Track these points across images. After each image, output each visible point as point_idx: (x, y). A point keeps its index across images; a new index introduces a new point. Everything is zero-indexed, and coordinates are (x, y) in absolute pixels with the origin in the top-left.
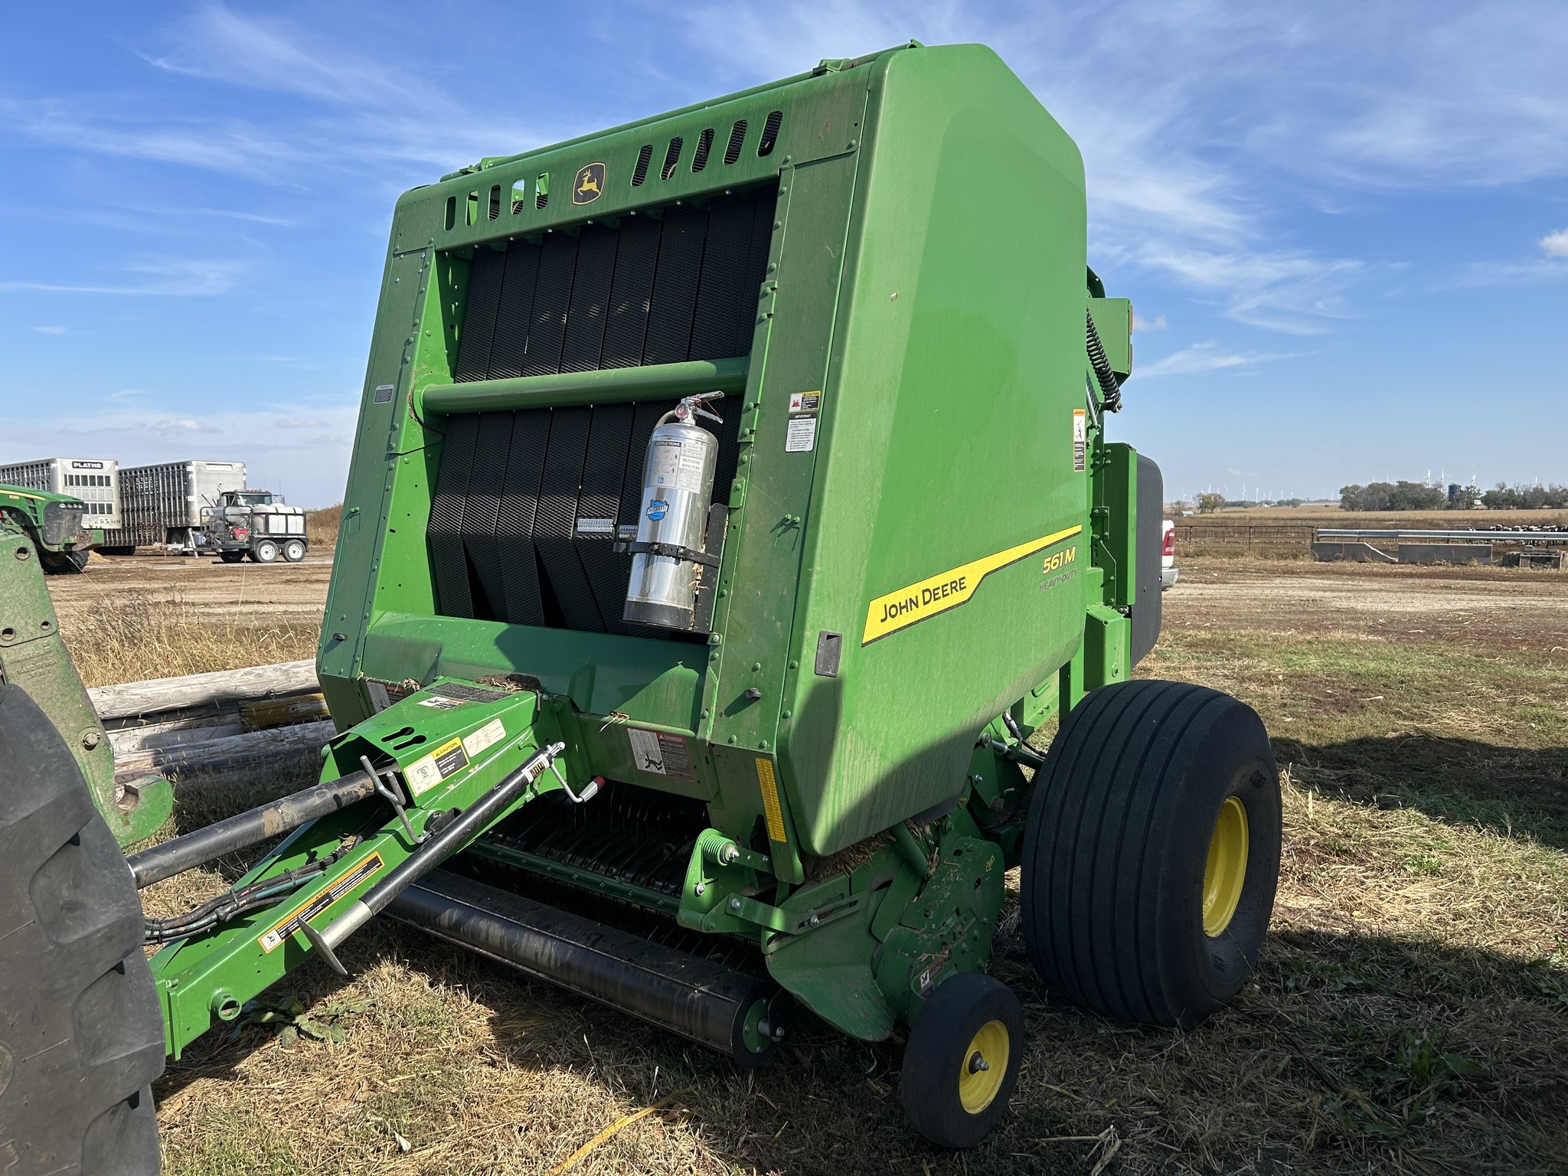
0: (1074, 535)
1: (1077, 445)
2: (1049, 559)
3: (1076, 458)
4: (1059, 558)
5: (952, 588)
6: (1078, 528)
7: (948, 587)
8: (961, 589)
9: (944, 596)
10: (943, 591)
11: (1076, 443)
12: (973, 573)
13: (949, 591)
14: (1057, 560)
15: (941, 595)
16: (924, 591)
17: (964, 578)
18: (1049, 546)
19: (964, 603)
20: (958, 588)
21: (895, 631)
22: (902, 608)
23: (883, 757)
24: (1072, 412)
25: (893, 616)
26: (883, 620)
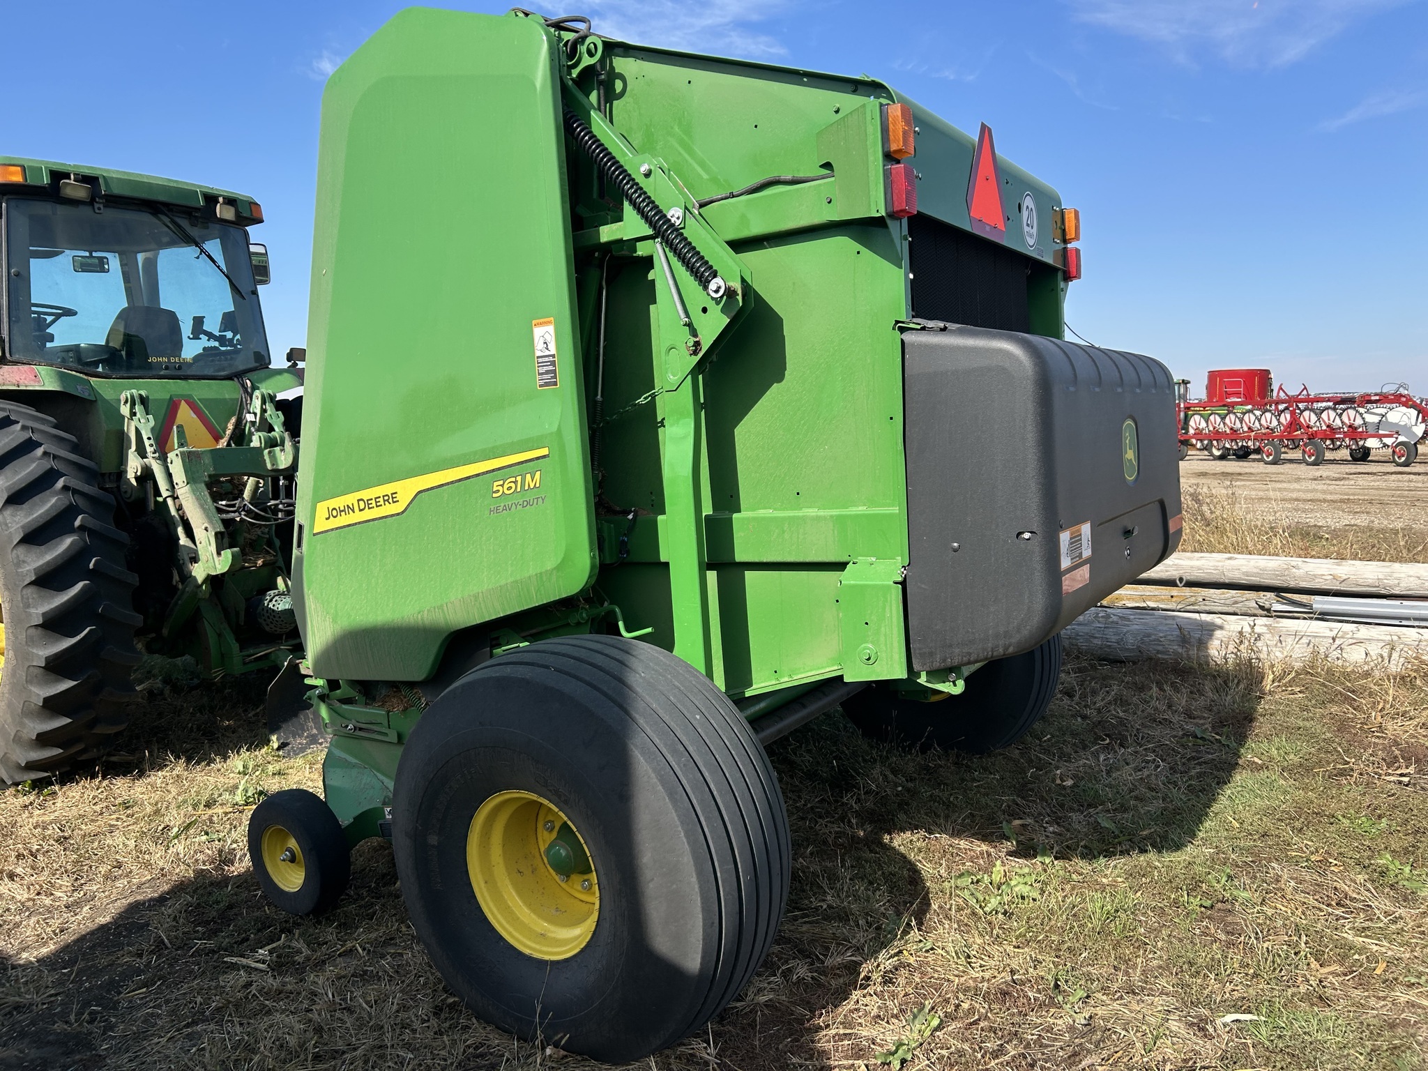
0: (538, 458)
1: (540, 360)
2: (501, 482)
3: (542, 374)
4: (515, 482)
5: (384, 501)
6: (545, 451)
7: (381, 499)
8: (394, 502)
9: (377, 506)
10: (376, 502)
11: (538, 357)
12: (406, 489)
13: (382, 503)
14: (513, 485)
15: (374, 505)
16: (359, 500)
17: (396, 493)
18: (499, 469)
19: (398, 514)
20: (391, 500)
21: (337, 529)
22: (341, 511)
23: (334, 621)
24: (534, 322)
25: (335, 517)
26: (327, 519)
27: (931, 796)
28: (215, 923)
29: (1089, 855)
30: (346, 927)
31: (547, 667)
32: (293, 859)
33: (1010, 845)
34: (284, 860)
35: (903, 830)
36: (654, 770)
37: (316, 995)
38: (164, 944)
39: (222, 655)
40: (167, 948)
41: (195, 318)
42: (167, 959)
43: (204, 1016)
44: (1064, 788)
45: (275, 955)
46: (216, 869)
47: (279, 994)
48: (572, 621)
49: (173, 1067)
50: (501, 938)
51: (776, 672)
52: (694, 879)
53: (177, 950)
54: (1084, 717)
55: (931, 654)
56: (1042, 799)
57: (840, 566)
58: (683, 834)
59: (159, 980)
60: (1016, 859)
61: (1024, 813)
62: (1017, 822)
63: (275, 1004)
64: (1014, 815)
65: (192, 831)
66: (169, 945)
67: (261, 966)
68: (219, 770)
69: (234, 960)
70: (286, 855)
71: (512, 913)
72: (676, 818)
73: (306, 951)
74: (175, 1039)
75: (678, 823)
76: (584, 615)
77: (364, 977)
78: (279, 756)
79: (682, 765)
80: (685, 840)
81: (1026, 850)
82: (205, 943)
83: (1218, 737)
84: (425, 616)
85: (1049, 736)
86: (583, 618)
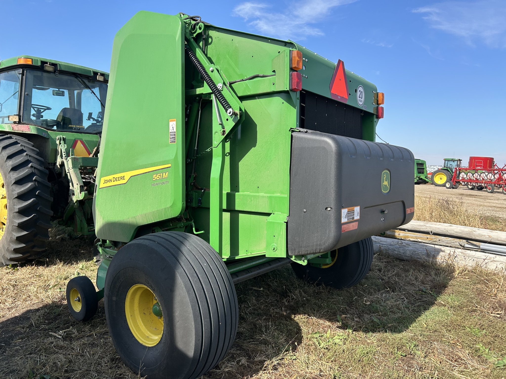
0: (167, 168)
1: (171, 133)
2: (156, 175)
3: (171, 138)
4: (160, 175)
5: (121, 179)
6: (169, 165)
7: (120, 178)
8: (124, 179)
9: (119, 180)
10: (118, 179)
11: (170, 132)
12: (128, 175)
13: (120, 179)
14: (159, 176)
15: (118, 180)
16: (113, 178)
17: (124, 176)
18: (156, 170)
19: (124, 184)
20: (123, 179)
21: (106, 187)
22: (108, 181)
23: (103, 219)
24: (170, 120)
25: (106, 183)
26: (104, 183)
27: (315, 303)
28: (52, 320)
29: (366, 331)
30: (94, 326)
31: (155, 241)
32: (79, 301)
33: (339, 324)
34: (76, 301)
35: (300, 314)
36: (183, 282)
37: (73, 349)
38: (33, 325)
39: (81, 228)
40: (33, 327)
41: (89, 113)
42: (32, 331)
43: (35, 352)
44: (366, 305)
45: (65, 333)
46: (59, 301)
47: (61, 348)
48: (178, 226)
49: (18, 368)
50: (134, 336)
51: (247, 251)
52: (193, 323)
53: (36, 328)
54: (383, 280)
55: (295, 249)
56: (357, 308)
57: (268, 214)
58: (190, 306)
59: (27, 337)
60: (340, 329)
61: (348, 313)
62: (344, 316)
63: (59, 351)
64: (344, 313)
65: (55, 288)
66: (34, 326)
67: (60, 337)
68: (74, 267)
69: (53, 333)
70: (77, 299)
71: (139, 328)
72: (189, 300)
73: (76, 333)
74: (23, 358)
75: (189, 302)
76: (182, 224)
77: (93, 345)
78: (95, 264)
79: (194, 281)
80: (191, 308)
81: (344, 327)
82: (46, 327)
83: (431, 292)
84: (130, 220)
85: (366, 285)
86: (182, 226)
